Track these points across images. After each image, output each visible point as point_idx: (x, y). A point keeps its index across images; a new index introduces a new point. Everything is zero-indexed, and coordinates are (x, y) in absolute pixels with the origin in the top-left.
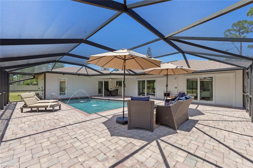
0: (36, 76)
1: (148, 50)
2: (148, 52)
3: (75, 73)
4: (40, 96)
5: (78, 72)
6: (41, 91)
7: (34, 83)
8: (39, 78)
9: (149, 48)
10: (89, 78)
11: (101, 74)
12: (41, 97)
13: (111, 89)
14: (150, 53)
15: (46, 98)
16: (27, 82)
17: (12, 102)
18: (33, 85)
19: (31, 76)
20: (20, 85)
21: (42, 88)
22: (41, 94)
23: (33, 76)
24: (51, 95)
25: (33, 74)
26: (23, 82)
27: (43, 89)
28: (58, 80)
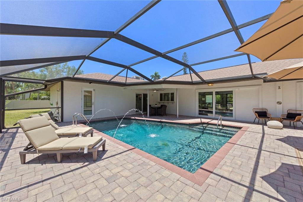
0: (49, 85)
1: (184, 55)
2: (183, 57)
3: (107, 81)
4: (54, 116)
5: (112, 80)
6: (56, 109)
7: (43, 97)
8: (51, 89)
9: (185, 53)
10: (125, 89)
11: (149, 82)
12: (55, 118)
13: (156, 105)
14: (186, 59)
15: (64, 120)
16: (35, 96)
17: (9, 129)
18: (41, 100)
19: (41, 84)
20: (24, 99)
21: (57, 104)
22: (56, 113)
23: (44, 86)
24: (74, 116)
25: (44, 82)
26: (29, 95)
27: (60, 105)
28: (82, 91)
